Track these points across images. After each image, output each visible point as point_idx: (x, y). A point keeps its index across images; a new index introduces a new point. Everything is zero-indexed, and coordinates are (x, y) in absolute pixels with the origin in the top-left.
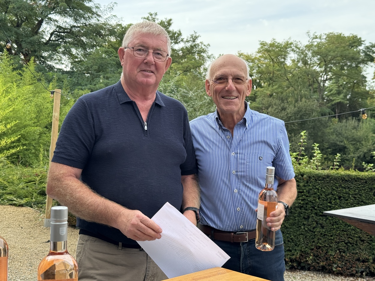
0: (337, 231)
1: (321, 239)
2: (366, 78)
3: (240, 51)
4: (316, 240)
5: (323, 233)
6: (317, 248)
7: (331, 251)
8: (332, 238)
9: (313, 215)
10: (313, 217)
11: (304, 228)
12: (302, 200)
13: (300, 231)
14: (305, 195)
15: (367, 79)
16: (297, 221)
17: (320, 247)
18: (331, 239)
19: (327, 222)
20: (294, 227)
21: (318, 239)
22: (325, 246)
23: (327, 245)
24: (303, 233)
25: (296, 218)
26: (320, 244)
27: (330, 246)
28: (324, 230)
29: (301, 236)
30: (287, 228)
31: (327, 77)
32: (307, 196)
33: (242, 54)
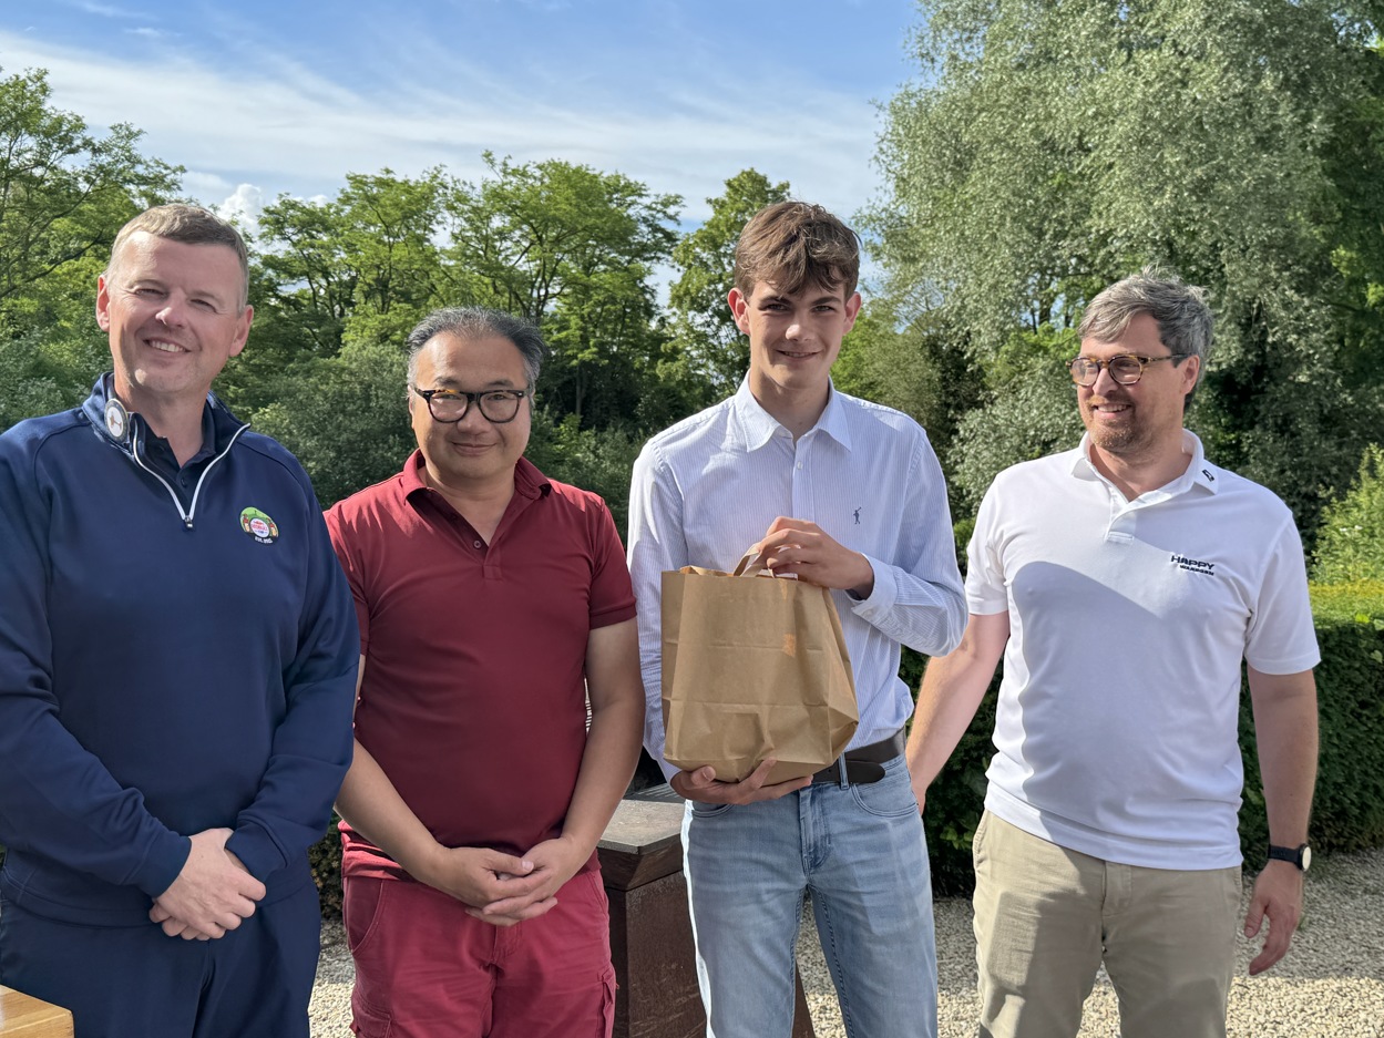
3: (288, 194)
31: (547, 292)
33: (293, 206)
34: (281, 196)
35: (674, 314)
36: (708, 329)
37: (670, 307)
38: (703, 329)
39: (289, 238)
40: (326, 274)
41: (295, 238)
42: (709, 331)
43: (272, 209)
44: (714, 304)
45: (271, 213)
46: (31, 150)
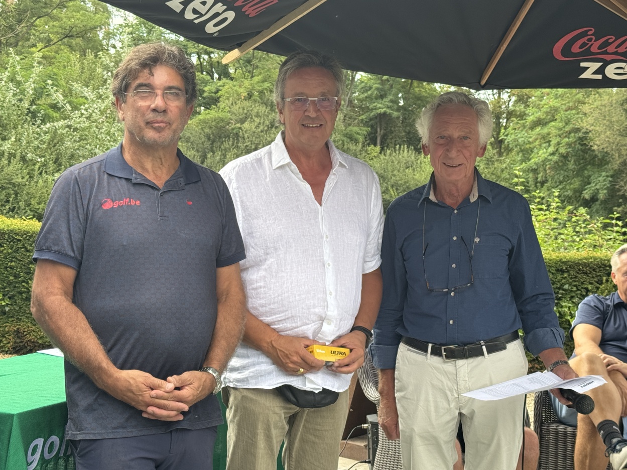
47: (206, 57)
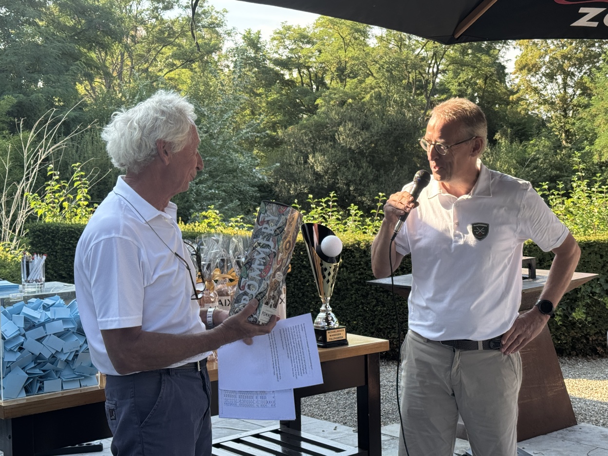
0: (400, 308)
1: (382, 320)
2: (504, 68)
4: (376, 321)
5: (384, 311)
6: (378, 331)
7: (393, 334)
8: (395, 317)
9: (373, 291)
10: (372, 293)
11: (363, 308)
12: (359, 274)
13: (358, 311)
14: (363, 268)
15: (506, 71)
16: (354, 299)
17: (381, 329)
18: (393, 319)
19: (389, 299)
20: (351, 307)
21: (379, 321)
22: (387, 327)
23: (389, 326)
24: (361, 313)
25: (353, 296)
26: (382, 325)
27: (393, 328)
28: (385, 308)
29: (359, 317)
30: (342, 309)
31: (438, 69)
32: (365, 269)
33: (288, 29)
34: (283, 23)
35: (517, 77)
36: (539, 85)
37: (515, 73)
38: (536, 85)
39: (287, 48)
40: (308, 68)
41: (290, 47)
42: (541, 86)
43: (278, 31)
44: (543, 69)
45: (278, 33)
46: (148, 10)
47: (305, 71)
